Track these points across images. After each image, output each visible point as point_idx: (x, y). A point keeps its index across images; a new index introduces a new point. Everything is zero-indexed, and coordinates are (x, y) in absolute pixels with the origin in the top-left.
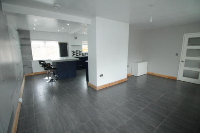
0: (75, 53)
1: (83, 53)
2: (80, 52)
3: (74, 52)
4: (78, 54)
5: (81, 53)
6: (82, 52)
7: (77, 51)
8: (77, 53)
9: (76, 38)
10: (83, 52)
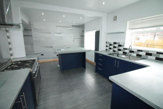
0: (112, 47)
1: (124, 49)
2: (120, 46)
3: (111, 45)
4: (116, 49)
5: (120, 48)
6: (123, 46)
7: (115, 43)
8: (115, 47)
9: (115, 18)
10: (125, 47)
